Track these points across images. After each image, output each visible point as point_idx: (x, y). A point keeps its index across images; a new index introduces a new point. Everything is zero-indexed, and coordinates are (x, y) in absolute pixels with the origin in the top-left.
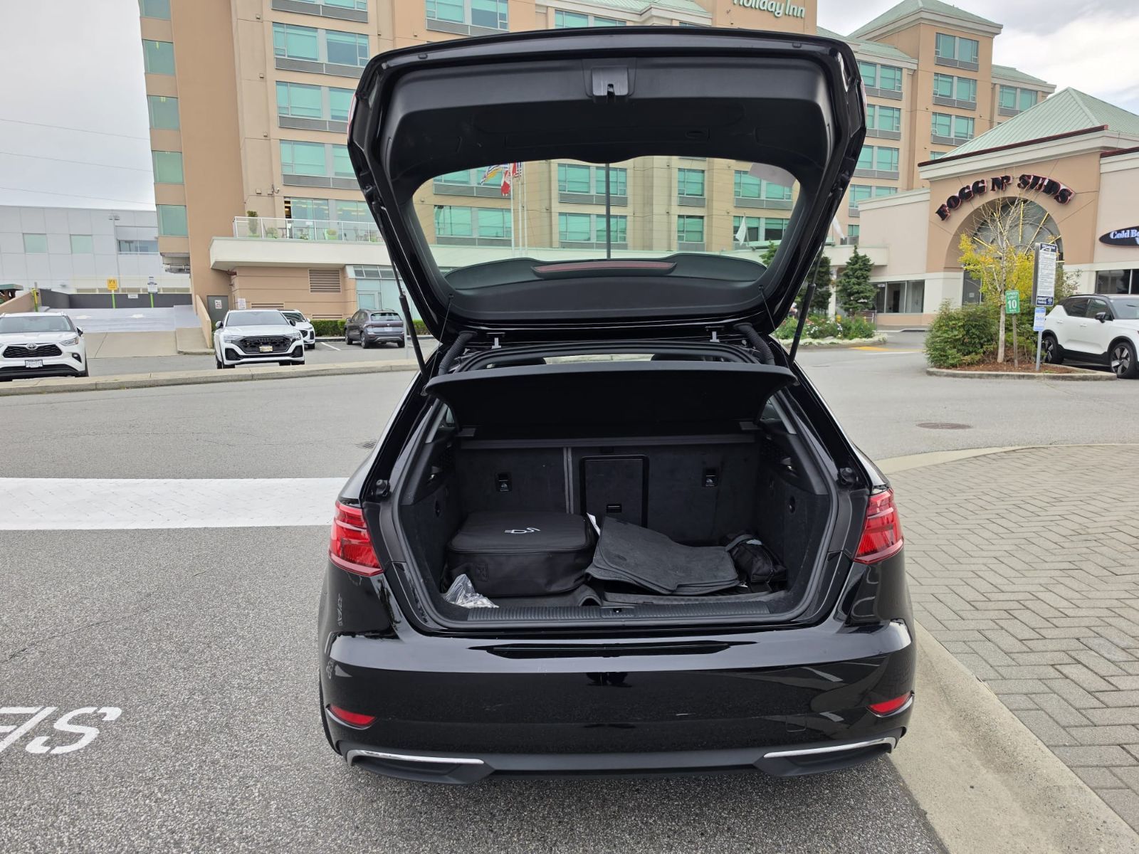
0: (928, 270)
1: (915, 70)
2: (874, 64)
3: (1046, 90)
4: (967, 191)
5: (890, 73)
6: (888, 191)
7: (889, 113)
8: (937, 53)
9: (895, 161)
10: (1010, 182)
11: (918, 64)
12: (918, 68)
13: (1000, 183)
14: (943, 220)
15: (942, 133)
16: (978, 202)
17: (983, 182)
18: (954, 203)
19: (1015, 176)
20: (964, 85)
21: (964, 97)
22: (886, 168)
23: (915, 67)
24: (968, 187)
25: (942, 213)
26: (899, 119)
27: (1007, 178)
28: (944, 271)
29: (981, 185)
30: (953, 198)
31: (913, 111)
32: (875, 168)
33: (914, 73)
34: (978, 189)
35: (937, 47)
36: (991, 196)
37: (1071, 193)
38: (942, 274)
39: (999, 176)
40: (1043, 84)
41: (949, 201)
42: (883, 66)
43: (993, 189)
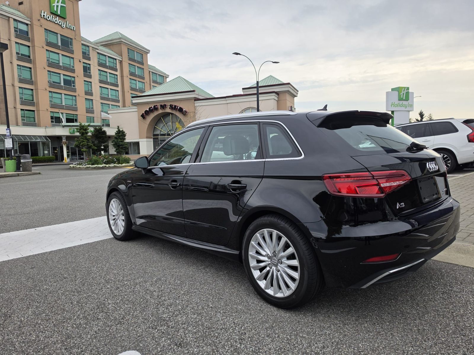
0: (140, 138)
1: (121, 61)
2: (105, 56)
3: (166, 76)
4: (151, 109)
5: (112, 60)
6: (116, 107)
7: (113, 76)
8: (128, 56)
9: (117, 95)
10: (167, 106)
11: (122, 59)
12: (122, 60)
13: (163, 107)
14: (144, 119)
15: (134, 86)
16: (156, 113)
17: (157, 106)
18: (147, 113)
19: (168, 104)
20: (140, 70)
21: (140, 74)
22: (114, 98)
23: (121, 60)
24: (152, 107)
25: (143, 116)
26: (117, 79)
27: (165, 105)
28: (146, 138)
29: (156, 107)
30: (146, 111)
31: (122, 76)
32: (110, 97)
33: (121, 62)
34: (156, 109)
35: (128, 54)
36: (160, 111)
37: (187, 112)
38: (145, 140)
39: (163, 104)
40: (165, 74)
41: (145, 112)
42: (109, 57)
43: (161, 109)
